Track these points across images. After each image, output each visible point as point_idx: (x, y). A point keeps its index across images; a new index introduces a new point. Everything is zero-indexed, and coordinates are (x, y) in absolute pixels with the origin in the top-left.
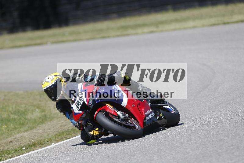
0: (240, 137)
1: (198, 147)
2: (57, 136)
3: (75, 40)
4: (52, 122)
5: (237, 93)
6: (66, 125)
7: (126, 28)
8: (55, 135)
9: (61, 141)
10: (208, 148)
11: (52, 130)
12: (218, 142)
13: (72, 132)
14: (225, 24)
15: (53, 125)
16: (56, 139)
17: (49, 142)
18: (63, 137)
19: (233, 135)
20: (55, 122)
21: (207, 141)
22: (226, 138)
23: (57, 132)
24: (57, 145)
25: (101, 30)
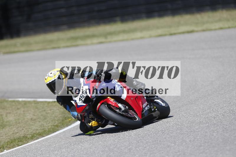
0: (186, 144)
1: (146, 153)
2: (9, 143)
3: (27, 51)
4: (4, 129)
5: (183, 101)
6: (17, 133)
7: (76, 39)
8: (7, 142)
9: (13, 148)
10: (155, 154)
11: (4, 137)
12: (165, 148)
13: (24, 140)
14: (171, 34)
15: (5, 133)
16: (8, 146)
17: (2, 148)
18: (15, 144)
19: (180, 141)
20: (7, 129)
21: (154, 147)
22: (173, 144)
23: (9, 139)
24: (9, 152)
25: (51, 41)
